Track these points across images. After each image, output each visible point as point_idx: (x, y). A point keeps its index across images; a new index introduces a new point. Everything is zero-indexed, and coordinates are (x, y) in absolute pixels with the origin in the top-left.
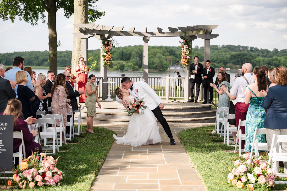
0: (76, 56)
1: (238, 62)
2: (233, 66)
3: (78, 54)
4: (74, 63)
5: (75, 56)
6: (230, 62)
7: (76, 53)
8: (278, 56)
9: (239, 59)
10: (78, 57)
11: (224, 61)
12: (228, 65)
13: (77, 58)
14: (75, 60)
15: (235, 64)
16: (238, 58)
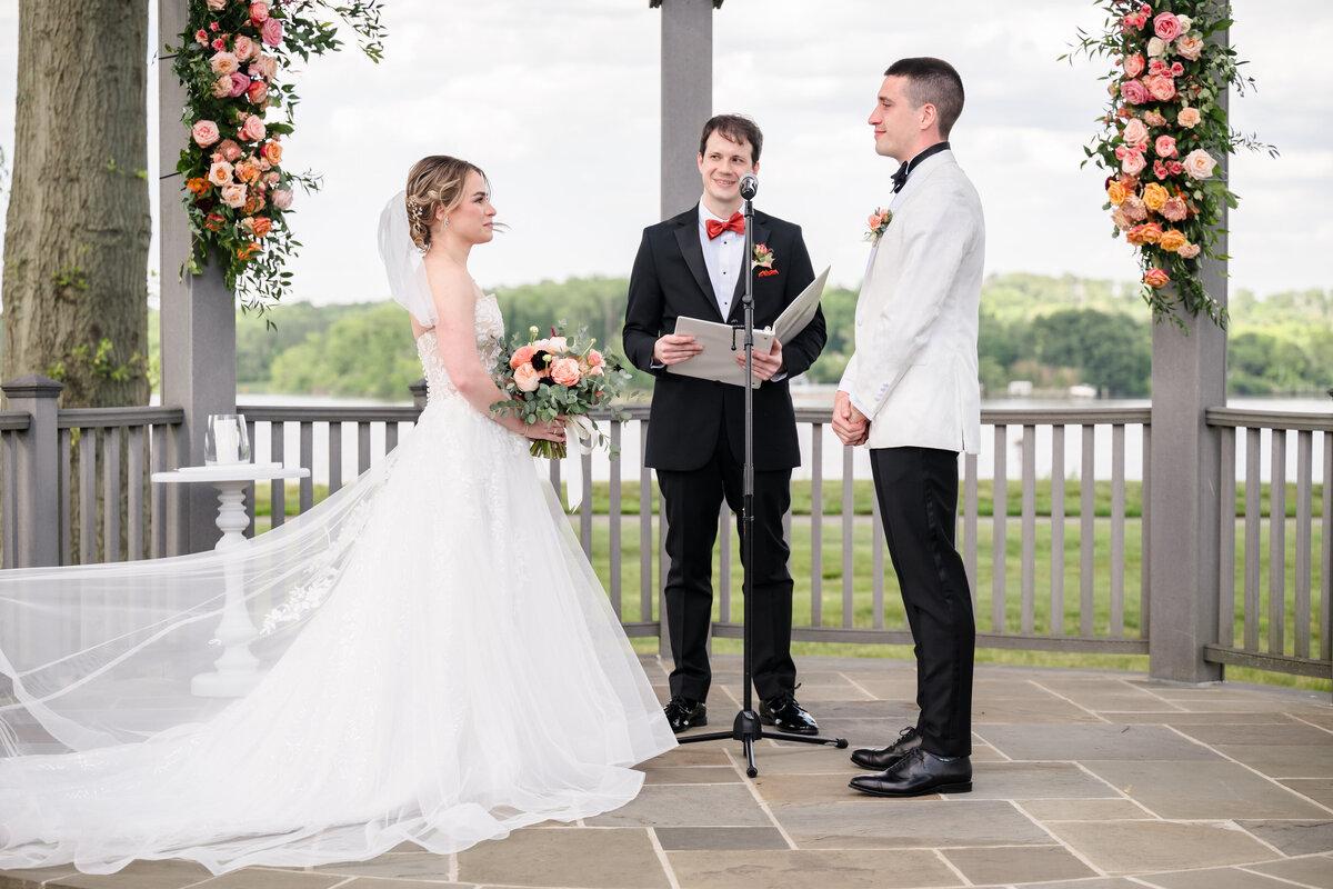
0: (37, 237)
1: (1069, 351)
2: (1046, 372)
3: (57, 213)
4: (20, 299)
5: (29, 233)
6: (1030, 354)
7: (38, 205)
8: (1255, 323)
9: (1074, 341)
10: (52, 239)
11: (1002, 347)
12: (1022, 367)
13: (48, 249)
14: (31, 266)
15: (1052, 360)
16: (1066, 334)
